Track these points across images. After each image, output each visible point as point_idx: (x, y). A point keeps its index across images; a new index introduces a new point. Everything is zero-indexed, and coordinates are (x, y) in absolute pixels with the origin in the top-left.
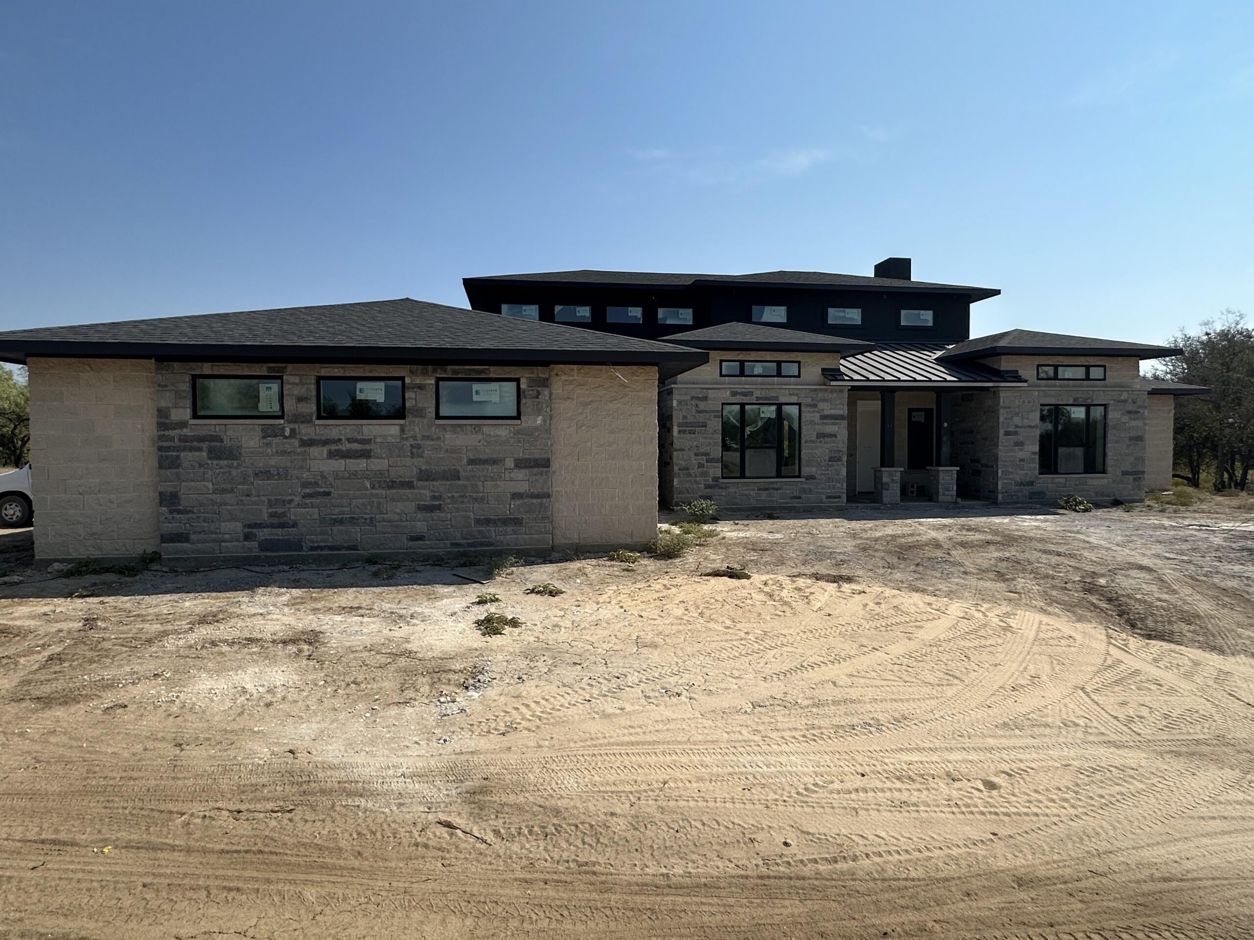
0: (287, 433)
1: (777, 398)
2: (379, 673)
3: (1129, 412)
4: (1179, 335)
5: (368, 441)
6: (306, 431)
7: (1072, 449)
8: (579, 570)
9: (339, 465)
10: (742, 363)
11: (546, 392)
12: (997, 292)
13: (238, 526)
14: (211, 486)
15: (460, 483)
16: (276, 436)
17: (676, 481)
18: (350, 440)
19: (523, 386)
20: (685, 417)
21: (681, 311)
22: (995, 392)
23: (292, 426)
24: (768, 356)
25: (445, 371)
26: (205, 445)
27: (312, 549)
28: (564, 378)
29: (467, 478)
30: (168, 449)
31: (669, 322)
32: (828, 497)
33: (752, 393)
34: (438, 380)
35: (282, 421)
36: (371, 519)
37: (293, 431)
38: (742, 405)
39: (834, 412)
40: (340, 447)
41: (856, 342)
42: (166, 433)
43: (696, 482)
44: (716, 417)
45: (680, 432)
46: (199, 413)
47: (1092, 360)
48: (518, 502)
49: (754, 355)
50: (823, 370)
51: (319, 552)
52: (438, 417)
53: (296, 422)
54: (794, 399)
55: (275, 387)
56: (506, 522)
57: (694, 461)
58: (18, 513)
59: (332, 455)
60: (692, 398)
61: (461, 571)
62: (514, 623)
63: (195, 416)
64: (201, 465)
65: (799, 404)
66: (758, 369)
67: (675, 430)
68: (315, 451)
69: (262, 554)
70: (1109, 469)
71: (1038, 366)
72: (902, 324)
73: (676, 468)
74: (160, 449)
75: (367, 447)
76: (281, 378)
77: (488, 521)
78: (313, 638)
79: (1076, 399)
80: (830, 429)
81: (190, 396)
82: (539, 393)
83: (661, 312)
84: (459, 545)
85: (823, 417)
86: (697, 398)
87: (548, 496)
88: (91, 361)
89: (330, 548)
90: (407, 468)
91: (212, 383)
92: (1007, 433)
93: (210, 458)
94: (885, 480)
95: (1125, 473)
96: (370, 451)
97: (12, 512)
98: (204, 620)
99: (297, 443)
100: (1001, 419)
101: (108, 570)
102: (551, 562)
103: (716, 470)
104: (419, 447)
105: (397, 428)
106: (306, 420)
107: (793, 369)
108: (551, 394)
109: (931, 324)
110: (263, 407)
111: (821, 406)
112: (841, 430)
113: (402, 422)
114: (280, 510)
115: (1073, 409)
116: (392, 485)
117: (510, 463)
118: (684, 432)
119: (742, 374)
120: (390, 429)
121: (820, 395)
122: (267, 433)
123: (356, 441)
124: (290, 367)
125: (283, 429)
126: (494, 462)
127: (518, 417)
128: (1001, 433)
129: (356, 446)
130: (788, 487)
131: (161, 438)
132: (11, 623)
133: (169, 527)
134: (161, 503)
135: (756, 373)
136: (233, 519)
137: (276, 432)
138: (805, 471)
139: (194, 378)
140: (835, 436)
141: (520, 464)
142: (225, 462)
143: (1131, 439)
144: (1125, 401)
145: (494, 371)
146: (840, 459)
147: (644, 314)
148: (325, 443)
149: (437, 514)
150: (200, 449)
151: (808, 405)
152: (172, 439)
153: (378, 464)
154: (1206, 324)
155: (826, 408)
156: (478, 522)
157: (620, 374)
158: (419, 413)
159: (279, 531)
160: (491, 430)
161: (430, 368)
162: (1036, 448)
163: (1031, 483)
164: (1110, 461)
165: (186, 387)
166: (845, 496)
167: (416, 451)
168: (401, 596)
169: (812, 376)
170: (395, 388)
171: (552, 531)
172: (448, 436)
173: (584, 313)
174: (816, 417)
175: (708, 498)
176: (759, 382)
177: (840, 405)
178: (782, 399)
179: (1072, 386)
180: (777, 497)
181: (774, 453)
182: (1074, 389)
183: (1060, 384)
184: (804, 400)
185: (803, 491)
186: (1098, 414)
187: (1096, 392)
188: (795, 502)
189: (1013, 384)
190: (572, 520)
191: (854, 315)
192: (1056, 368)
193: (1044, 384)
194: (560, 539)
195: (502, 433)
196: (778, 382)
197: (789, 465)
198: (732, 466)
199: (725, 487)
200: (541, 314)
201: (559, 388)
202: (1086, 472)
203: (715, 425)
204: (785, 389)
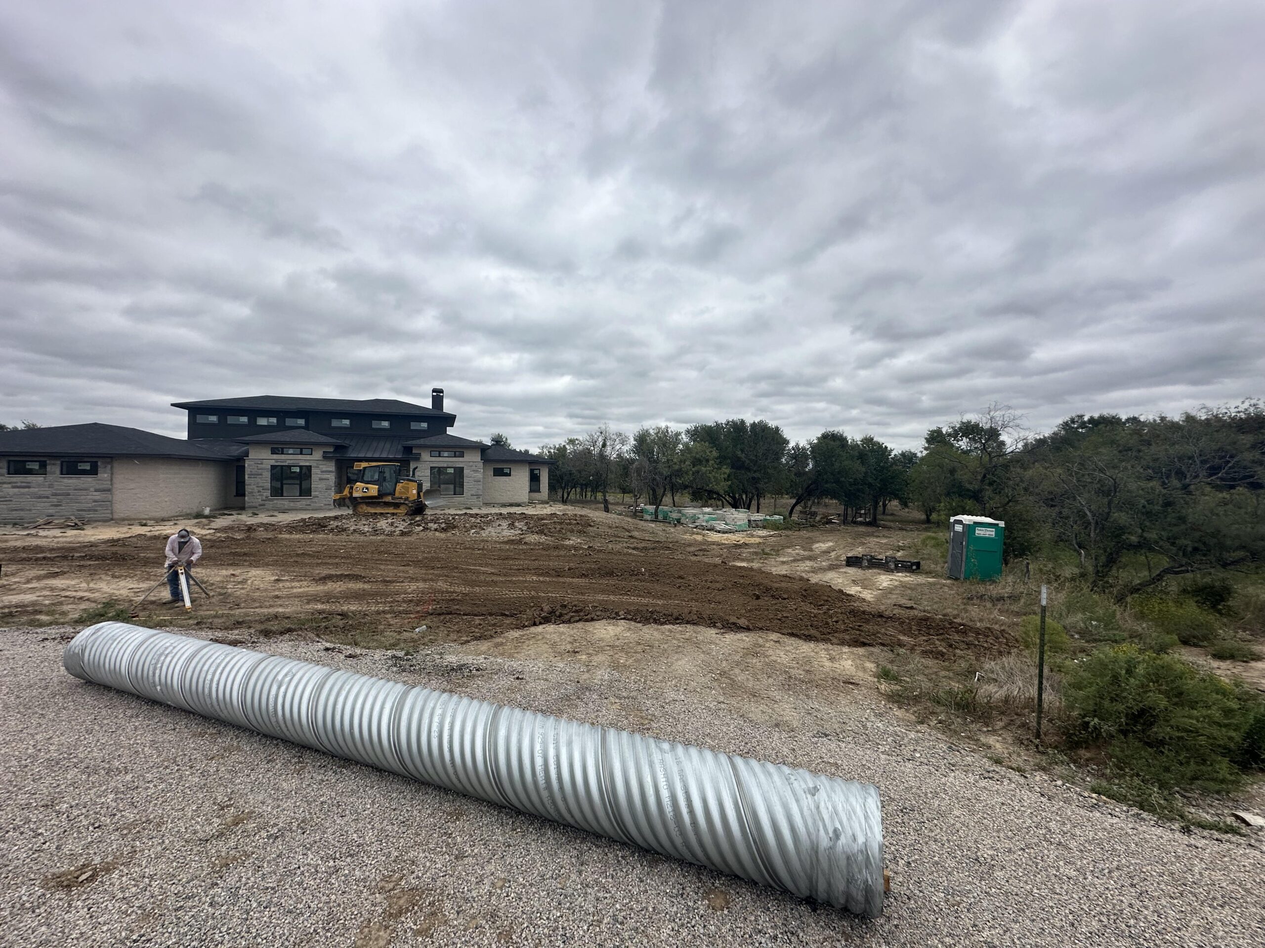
1: (298, 464)
3: (474, 471)
5: (29, 483)
6: (2, 479)
7: (448, 485)
9: (16, 490)
10: (281, 449)
11: (109, 466)
15: (70, 497)
17: (245, 498)
18: (22, 482)
19: (99, 464)
20: (251, 471)
24: (295, 446)
25: (64, 459)
29: (73, 495)
32: (324, 505)
33: (287, 462)
34: (62, 462)
38: (282, 467)
40: (16, 484)
43: (258, 499)
44: (267, 471)
47: (458, 449)
48: (98, 503)
49: (288, 446)
50: (323, 452)
52: (61, 474)
57: (256, 490)
59: (14, 487)
60: (256, 464)
65: (311, 466)
66: (291, 451)
67: (247, 476)
68: (6, 486)
70: (466, 493)
71: (432, 451)
72: (411, 428)
79: (449, 465)
80: (325, 476)
82: (105, 467)
85: (322, 472)
87: (111, 501)
90: (47, 491)
95: (472, 495)
96: (30, 486)
103: (268, 493)
104: (52, 484)
105: (43, 478)
106: (2, 475)
107: (307, 452)
108: (113, 469)
109: (427, 429)
111: (321, 466)
112: (331, 477)
113: (45, 476)
115: (448, 469)
118: (252, 478)
119: (281, 454)
120: (40, 478)
121: (321, 462)
123: (25, 482)
126: (86, 490)
127: (97, 475)
130: (304, 501)
135: (289, 453)
138: (314, 493)
140: (328, 479)
141: (96, 490)
143: (475, 481)
144: (472, 466)
146: (330, 489)
147: (277, 421)
148: (10, 483)
151: (314, 467)
153: (33, 490)
155: (324, 468)
158: (53, 473)
160: (84, 479)
161: (58, 458)
162: (429, 485)
164: (466, 490)
166: (333, 505)
167: (51, 486)
169: (318, 454)
170: (43, 465)
171: (112, 513)
172: (66, 481)
173: (244, 419)
174: (318, 471)
175: (264, 505)
176: (291, 457)
177: (331, 466)
178: (301, 464)
179: (447, 459)
180: (299, 505)
181: (298, 487)
182: (446, 461)
183: (441, 459)
184: (313, 464)
185: (313, 502)
186: (460, 471)
187: (458, 462)
188: (308, 507)
189: (417, 458)
190: (121, 509)
191: (385, 424)
192: (440, 452)
193: (433, 459)
194: (116, 516)
195: (90, 480)
196: (300, 457)
197: (306, 492)
198: (277, 492)
199: (272, 501)
200: (219, 420)
201: (116, 465)
202: (455, 494)
203: (267, 475)
204: (304, 460)
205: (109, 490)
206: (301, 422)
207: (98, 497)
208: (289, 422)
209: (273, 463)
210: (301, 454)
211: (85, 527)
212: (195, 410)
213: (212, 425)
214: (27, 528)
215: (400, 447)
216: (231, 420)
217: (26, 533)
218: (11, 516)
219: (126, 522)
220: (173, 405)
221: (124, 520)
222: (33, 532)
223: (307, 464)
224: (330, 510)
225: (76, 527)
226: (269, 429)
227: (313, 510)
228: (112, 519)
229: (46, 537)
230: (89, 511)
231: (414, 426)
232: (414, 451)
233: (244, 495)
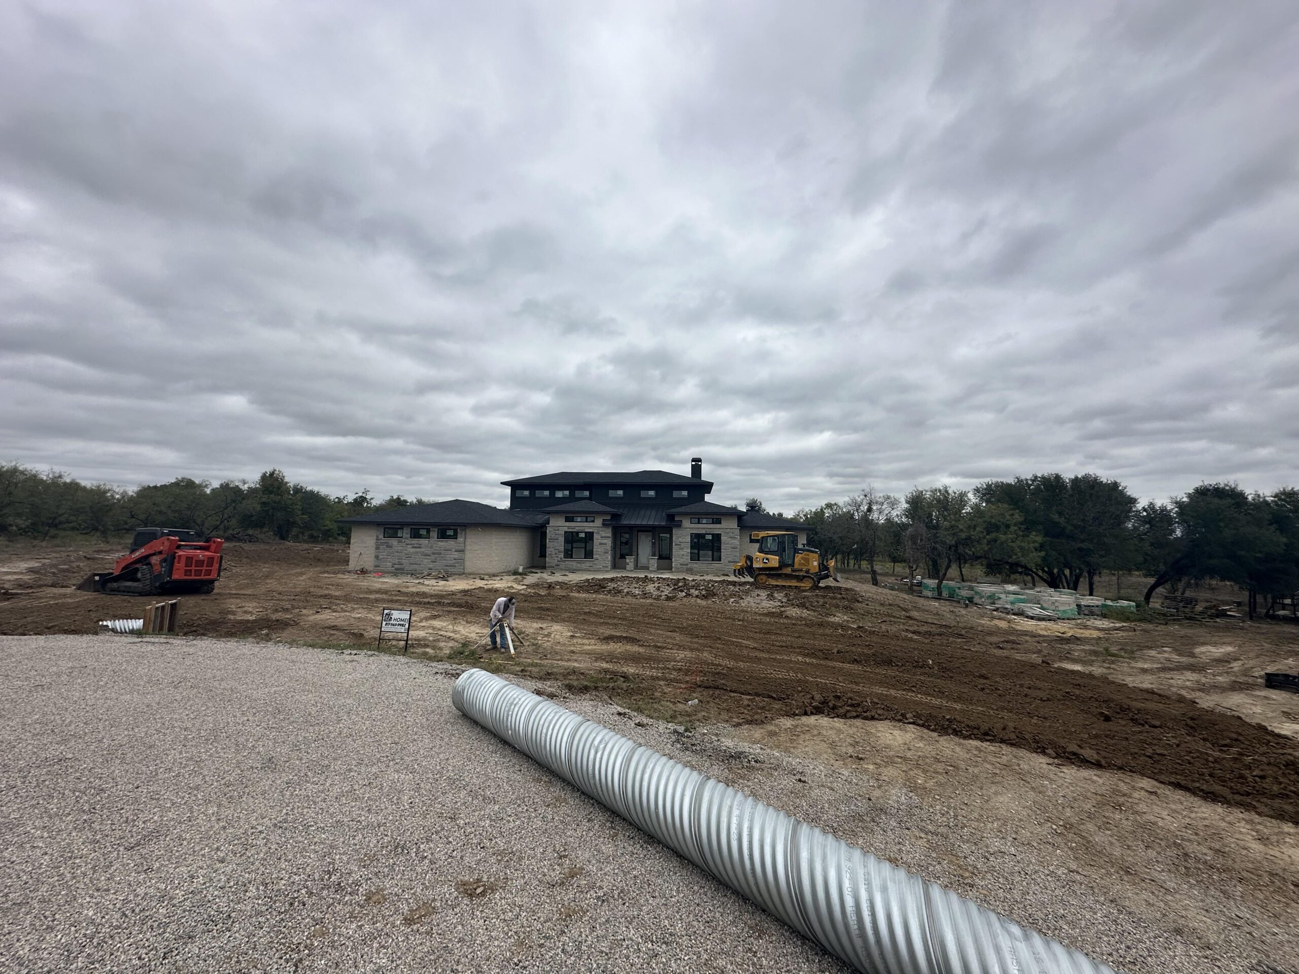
1: (584, 530)
3: (731, 537)
5: (420, 544)
6: (407, 541)
7: (705, 551)
9: (414, 549)
10: (573, 517)
13: (391, 564)
14: (386, 555)
17: (547, 559)
18: (417, 544)
19: (458, 531)
20: (551, 536)
24: (582, 515)
25: (440, 527)
26: (385, 544)
27: (406, 570)
28: (469, 529)
29: (443, 554)
31: (578, 496)
32: (603, 567)
33: (576, 528)
34: (438, 529)
35: (402, 539)
36: (420, 564)
37: (404, 541)
38: (573, 532)
43: (555, 560)
44: (563, 536)
45: (549, 541)
47: (715, 516)
48: (455, 561)
49: (577, 515)
50: (603, 520)
52: (438, 538)
57: (554, 552)
63: (384, 538)
64: (384, 549)
68: (409, 546)
70: (722, 560)
71: (691, 518)
72: (674, 496)
73: (547, 554)
74: (376, 545)
76: (403, 528)
79: (706, 531)
81: (383, 532)
82: (462, 533)
85: (602, 537)
87: (464, 560)
93: (386, 547)
95: (729, 562)
96: (421, 547)
99: (405, 544)
100: (674, 539)
103: (562, 555)
105: (428, 541)
107: (592, 519)
108: (465, 533)
109: (687, 496)
110: (399, 535)
111: (601, 532)
112: (608, 542)
114: (400, 561)
115: (706, 535)
116: (425, 555)
117: (454, 550)
119: (573, 521)
121: (601, 529)
122: (398, 542)
124: (405, 526)
126: (450, 550)
127: (457, 538)
128: (674, 544)
130: (588, 563)
133: (376, 564)
134: (375, 558)
135: (578, 521)
138: (595, 557)
139: (384, 528)
140: (606, 544)
142: (389, 548)
143: (732, 548)
144: (729, 533)
145: (451, 527)
146: (608, 553)
147: (570, 493)
148: (411, 544)
149: (435, 563)
151: (596, 533)
152: (379, 543)
153: (423, 550)
155: (603, 534)
156: (445, 566)
158: (433, 537)
160: (450, 542)
161: (436, 526)
162: (689, 551)
163: (687, 565)
164: (722, 556)
166: (610, 567)
167: (431, 547)
169: (599, 522)
170: (428, 531)
171: (464, 569)
172: (440, 543)
173: (547, 493)
174: (599, 537)
175: (558, 565)
176: (579, 524)
177: (608, 533)
178: (587, 530)
179: (705, 526)
180: (583, 566)
181: (583, 550)
182: (706, 528)
183: (700, 526)
184: (595, 530)
185: (594, 564)
186: (717, 537)
187: (716, 528)
188: (591, 569)
189: (679, 525)
190: (469, 566)
191: (652, 493)
192: (699, 519)
193: (693, 526)
194: (466, 572)
195: (452, 543)
196: (585, 524)
197: (589, 554)
198: (568, 554)
199: (564, 561)
200: (530, 493)
201: (468, 531)
202: (713, 561)
203: (562, 539)
204: (588, 527)
205: (463, 551)
206: (587, 493)
207: (456, 556)
208: (578, 494)
209: (566, 529)
210: (586, 521)
211: (449, 579)
212: (515, 486)
213: (525, 498)
214: (418, 578)
215: (664, 514)
216: (538, 494)
217: (417, 581)
218: (410, 569)
219: (472, 576)
220: (502, 483)
221: (470, 574)
222: (421, 581)
223: (591, 530)
224: (607, 571)
225: (444, 578)
226: (563, 500)
227: (594, 571)
228: (464, 574)
229: (428, 585)
230: (451, 566)
231: (676, 494)
232: (676, 519)
233: (545, 556)
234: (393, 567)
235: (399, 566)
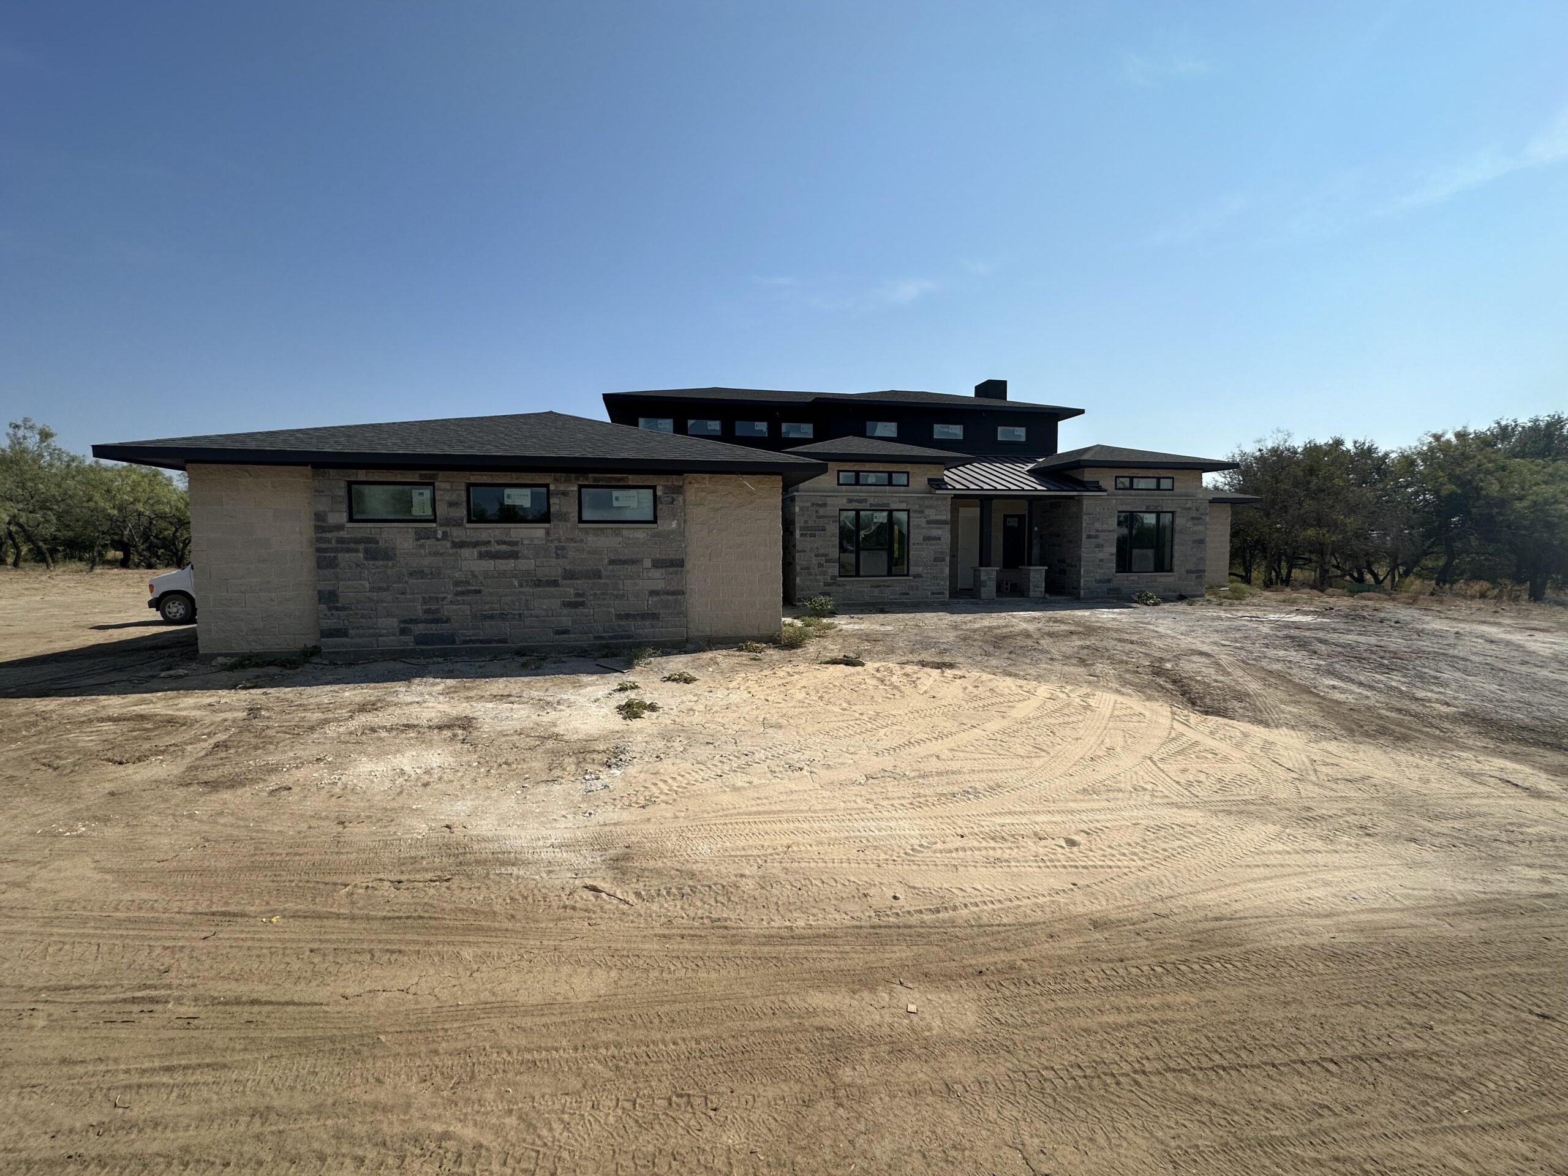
0: (440, 535)
1: (888, 505)
2: (528, 754)
3: (1193, 519)
4: (1237, 452)
5: (516, 544)
6: (457, 534)
7: (1144, 551)
8: (711, 659)
9: (489, 565)
10: (857, 473)
11: (681, 499)
12: (1081, 412)
13: (395, 622)
14: (367, 585)
15: (602, 581)
16: (428, 538)
17: (798, 580)
18: (498, 543)
19: (659, 493)
20: (806, 522)
21: (803, 426)
22: (1078, 500)
23: (444, 529)
24: (881, 467)
25: (587, 479)
26: (361, 547)
27: (465, 642)
28: (696, 486)
29: (608, 577)
30: (325, 550)
31: (791, 436)
32: (933, 594)
33: (866, 501)
34: (581, 487)
35: (434, 525)
36: (520, 615)
37: (445, 533)
38: (858, 511)
39: (938, 518)
40: (489, 548)
41: (959, 455)
42: (324, 535)
43: (817, 581)
44: (834, 521)
45: (802, 535)
46: (355, 517)
47: (1162, 473)
48: (655, 599)
49: (868, 466)
50: (929, 480)
51: (471, 645)
52: (581, 521)
53: (447, 525)
54: (904, 506)
55: (427, 492)
56: (644, 616)
57: (814, 561)
58: (181, 611)
59: (481, 556)
60: (813, 505)
61: (604, 662)
62: (653, 708)
63: (351, 519)
64: (358, 565)
65: (908, 511)
66: (872, 479)
67: (798, 533)
68: (466, 552)
69: (417, 647)
70: (1176, 568)
71: (1117, 477)
72: (999, 439)
73: (798, 568)
74: (318, 550)
75: (515, 548)
76: (433, 484)
77: (627, 616)
78: (467, 723)
79: (1148, 507)
80: (935, 533)
81: (346, 501)
82: (673, 500)
83: (784, 427)
84: (602, 638)
85: (929, 522)
86: (818, 505)
87: (683, 593)
88: (249, 467)
89: (481, 641)
90: (552, 567)
91: (367, 489)
92: (1089, 537)
93: (366, 559)
94: (983, 578)
95: (1189, 572)
96: (517, 553)
97: (175, 610)
98: (363, 708)
99: (449, 544)
100: (1084, 525)
101: (270, 664)
102: (686, 653)
103: (834, 570)
104: (563, 548)
105: (543, 531)
106: (458, 524)
107: (903, 479)
108: (684, 501)
109: (1023, 439)
110: (416, 512)
111: (927, 512)
112: (945, 533)
113: (547, 525)
114: (434, 607)
115: (1146, 516)
116: (538, 583)
117: (648, 563)
118: (806, 535)
119: (857, 483)
120: (537, 532)
121: (927, 503)
122: (420, 536)
123: (504, 543)
124: (441, 474)
125: (436, 532)
126: (633, 562)
127: (655, 521)
128: (1084, 536)
129: (504, 548)
130: (897, 585)
131: (319, 540)
132: (177, 713)
133: (328, 623)
134: (320, 601)
135: (870, 482)
136: (389, 615)
137: (430, 535)
138: (913, 570)
139: (350, 484)
140: (939, 539)
141: (657, 564)
142: (381, 563)
143: (1194, 542)
144: (1190, 509)
145: (632, 479)
146: (943, 560)
147: (769, 428)
148: (475, 544)
149: (580, 610)
150: (356, 551)
151: (915, 511)
152: (330, 541)
153: (525, 565)
154: (1259, 441)
155: (932, 515)
156: (619, 617)
157: (748, 482)
158: (563, 517)
159: (433, 626)
160: (628, 532)
161: (573, 476)
162: (1114, 550)
163: (1109, 581)
164: (1176, 561)
165: (342, 492)
166: (947, 593)
167: (560, 552)
168: (548, 684)
169: (919, 485)
170: (544, 497)
171: (687, 624)
172: (590, 538)
173: (715, 427)
174: (922, 522)
175: (827, 594)
176: (872, 490)
177: (944, 511)
178: (893, 506)
179: (1145, 494)
180: (887, 593)
181: (886, 557)
182: (1142, 498)
183: (1133, 494)
184: (915, 506)
185: (910, 588)
186: (1166, 519)
187: (1165, 500)
188: (903, 599)
189: (1096, 493)
191: (956, 430)
192: (1132, 479)
193: (1122, 493)
194: (695, 633)
195: (641, 536)
196: (887, 490)
197: (900, 566)
198: (850, 566)
199: (844, 585)
200: (675, 427)
202: (1156, 570)
203: (834, 529)
204: (896, 496)
205: (678, 564)
207: (660, 585)
209: (843, 502)
210: (890, 484)
216: (693, 427)
221: (711, 642)
224: (945, 604)
230: (640, 618)
234: (403, 632)
235: (434, 628)
